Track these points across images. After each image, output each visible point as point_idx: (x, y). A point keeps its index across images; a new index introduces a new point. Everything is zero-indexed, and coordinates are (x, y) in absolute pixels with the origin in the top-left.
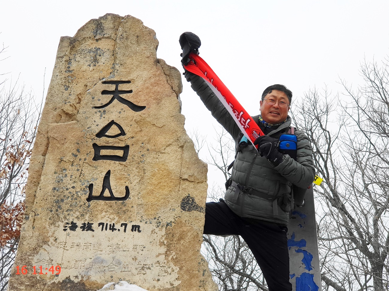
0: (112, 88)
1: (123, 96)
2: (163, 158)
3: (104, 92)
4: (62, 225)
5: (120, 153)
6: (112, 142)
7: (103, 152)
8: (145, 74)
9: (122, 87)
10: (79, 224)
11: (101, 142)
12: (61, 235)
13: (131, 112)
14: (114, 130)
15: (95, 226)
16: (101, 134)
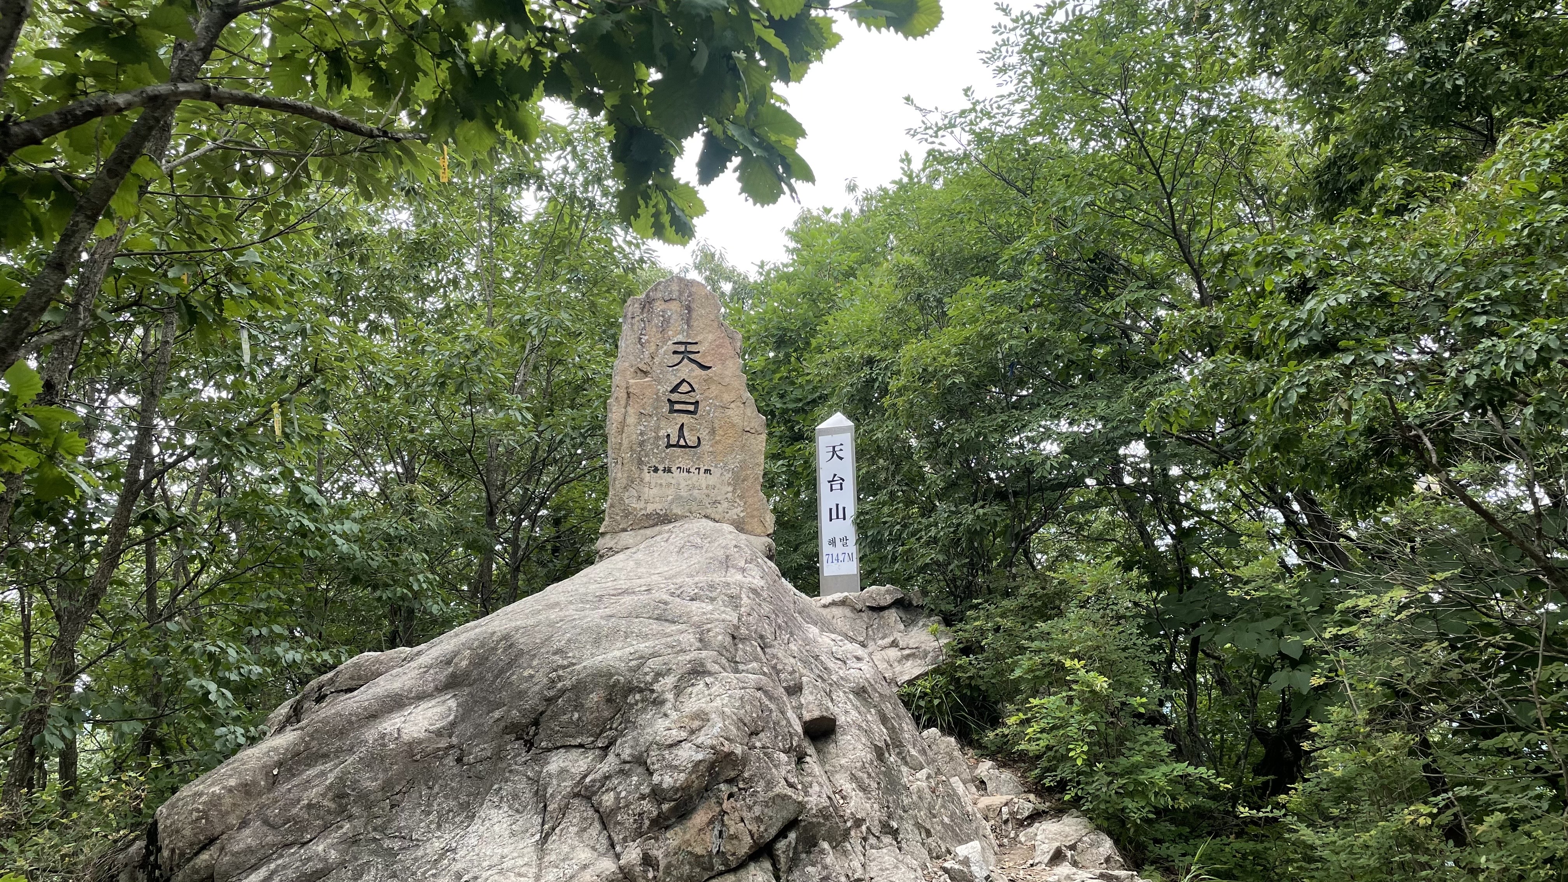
0: (682, 348)
1: (692, 356)
2: (729, 412)
3: (675, 352)
4: (646, 468)
5: (691, 408)
6: (683, 398)
7: (677, 407)
8: (711, 337)
9: (690, 348)
10: (661, 467)
11: (675, 397)
12: (647, 477)
13: (698, 371)
14: (685, 388)
15: (674, 469)
16: (674, 390)
